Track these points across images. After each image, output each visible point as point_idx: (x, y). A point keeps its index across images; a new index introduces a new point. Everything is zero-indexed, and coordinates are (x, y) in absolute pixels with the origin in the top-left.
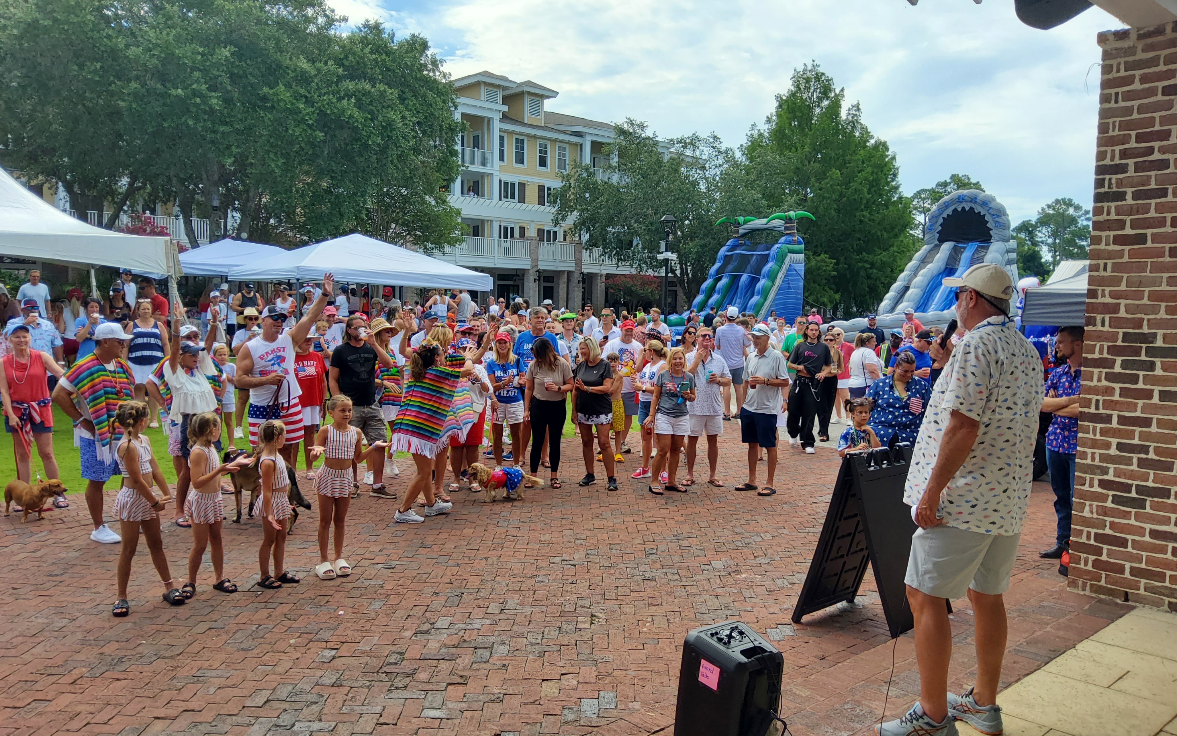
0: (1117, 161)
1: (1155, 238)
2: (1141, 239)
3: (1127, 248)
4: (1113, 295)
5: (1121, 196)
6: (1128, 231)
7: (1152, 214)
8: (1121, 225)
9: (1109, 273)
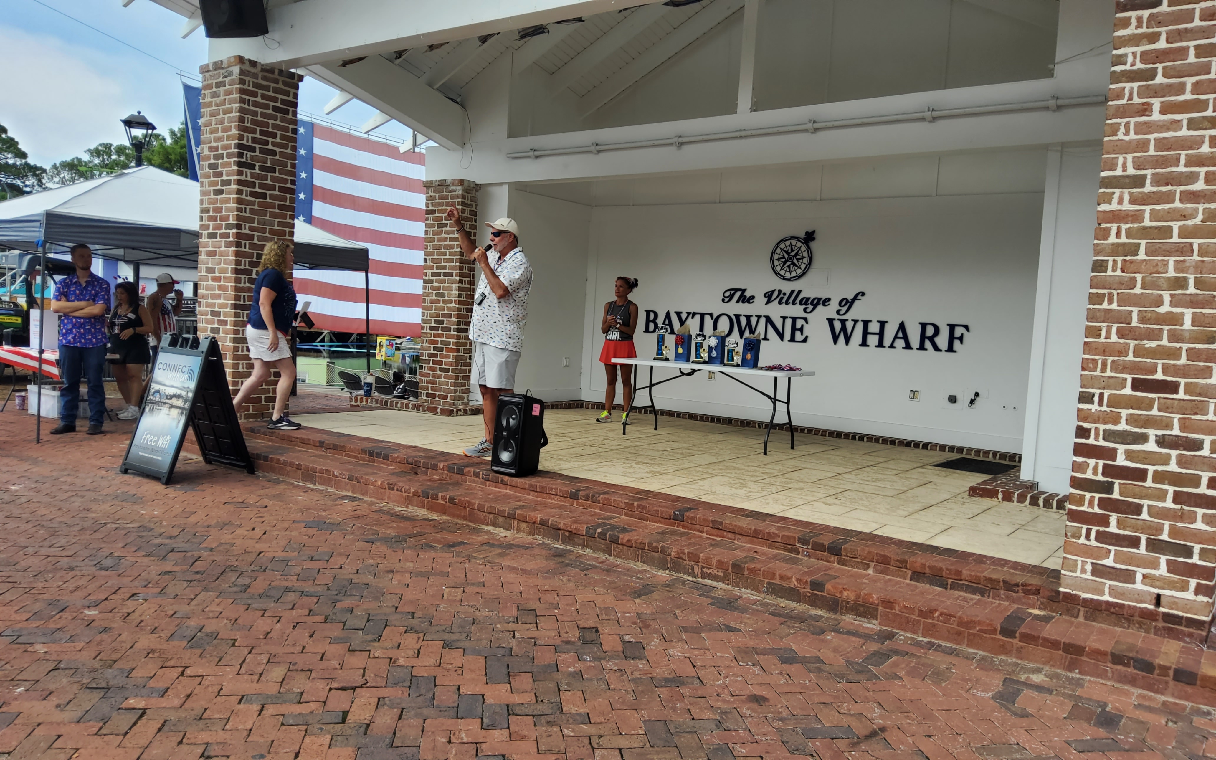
0: (250, 144)
1: (272, 197)
2: (264, 196)
3: (257, 200)
4: (251, 229)
5: (253, 167)
6: (257, 189)
7: (269, 182)
8: (253, 185)
9: (247, 215)
